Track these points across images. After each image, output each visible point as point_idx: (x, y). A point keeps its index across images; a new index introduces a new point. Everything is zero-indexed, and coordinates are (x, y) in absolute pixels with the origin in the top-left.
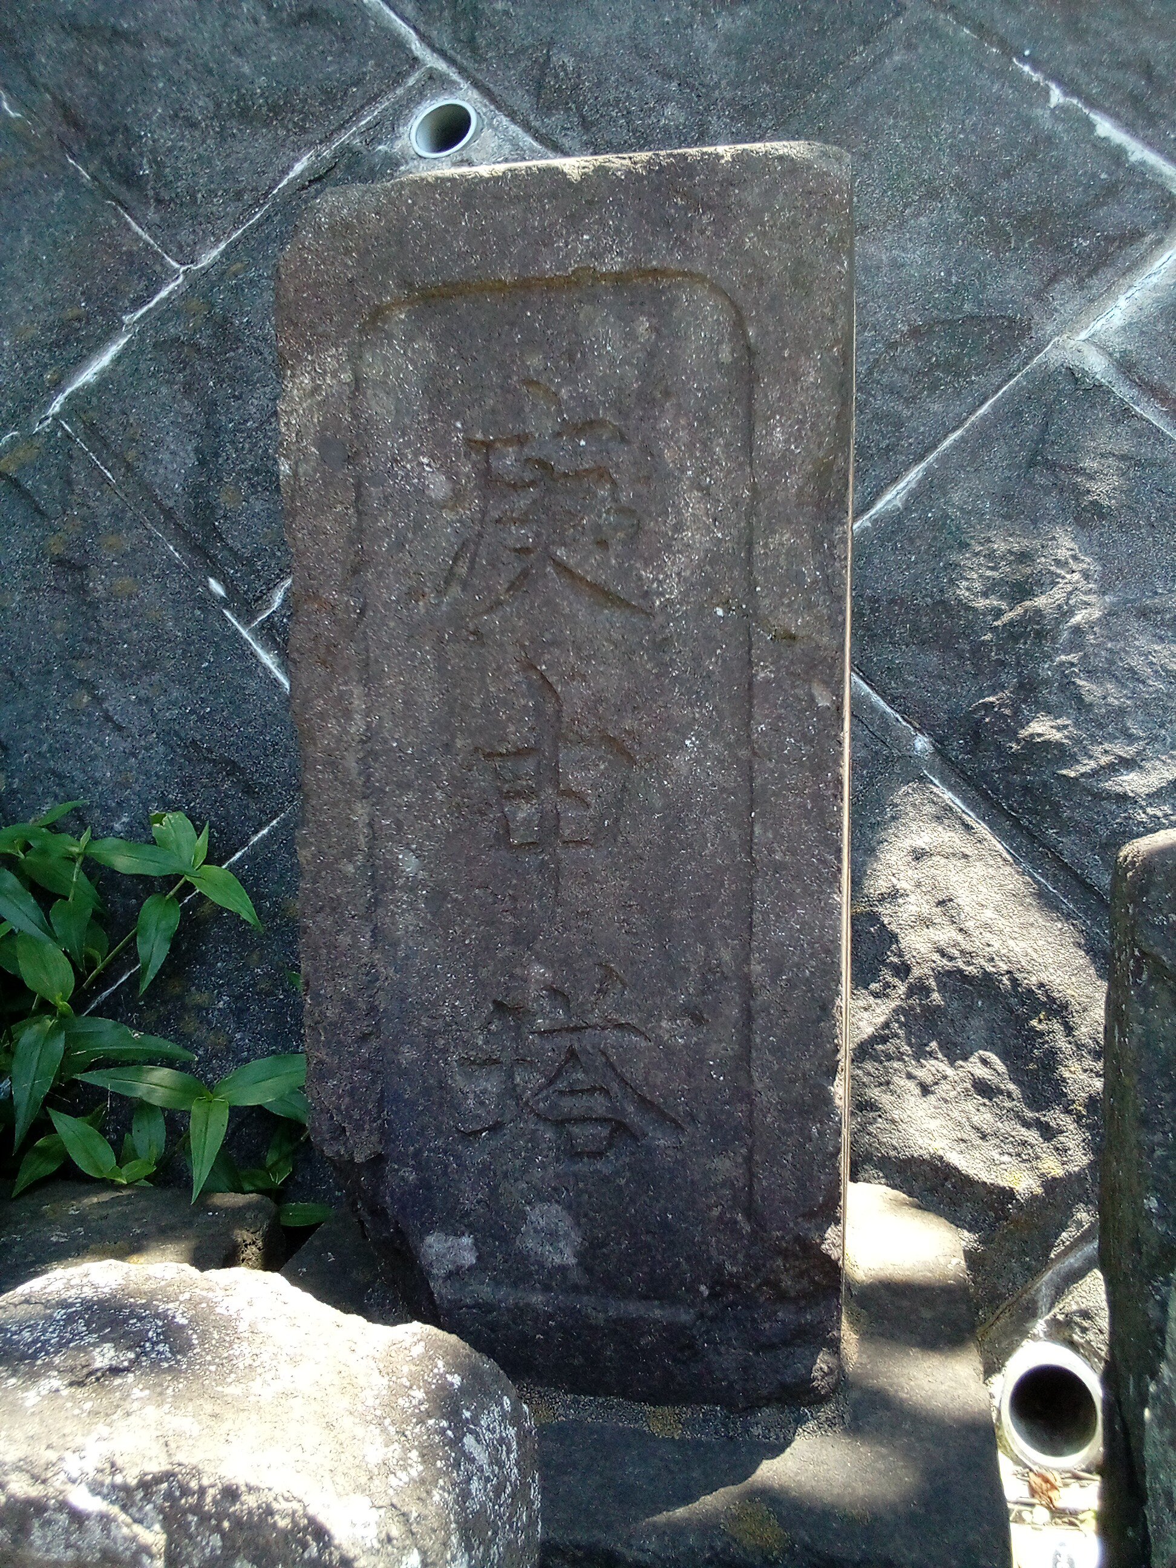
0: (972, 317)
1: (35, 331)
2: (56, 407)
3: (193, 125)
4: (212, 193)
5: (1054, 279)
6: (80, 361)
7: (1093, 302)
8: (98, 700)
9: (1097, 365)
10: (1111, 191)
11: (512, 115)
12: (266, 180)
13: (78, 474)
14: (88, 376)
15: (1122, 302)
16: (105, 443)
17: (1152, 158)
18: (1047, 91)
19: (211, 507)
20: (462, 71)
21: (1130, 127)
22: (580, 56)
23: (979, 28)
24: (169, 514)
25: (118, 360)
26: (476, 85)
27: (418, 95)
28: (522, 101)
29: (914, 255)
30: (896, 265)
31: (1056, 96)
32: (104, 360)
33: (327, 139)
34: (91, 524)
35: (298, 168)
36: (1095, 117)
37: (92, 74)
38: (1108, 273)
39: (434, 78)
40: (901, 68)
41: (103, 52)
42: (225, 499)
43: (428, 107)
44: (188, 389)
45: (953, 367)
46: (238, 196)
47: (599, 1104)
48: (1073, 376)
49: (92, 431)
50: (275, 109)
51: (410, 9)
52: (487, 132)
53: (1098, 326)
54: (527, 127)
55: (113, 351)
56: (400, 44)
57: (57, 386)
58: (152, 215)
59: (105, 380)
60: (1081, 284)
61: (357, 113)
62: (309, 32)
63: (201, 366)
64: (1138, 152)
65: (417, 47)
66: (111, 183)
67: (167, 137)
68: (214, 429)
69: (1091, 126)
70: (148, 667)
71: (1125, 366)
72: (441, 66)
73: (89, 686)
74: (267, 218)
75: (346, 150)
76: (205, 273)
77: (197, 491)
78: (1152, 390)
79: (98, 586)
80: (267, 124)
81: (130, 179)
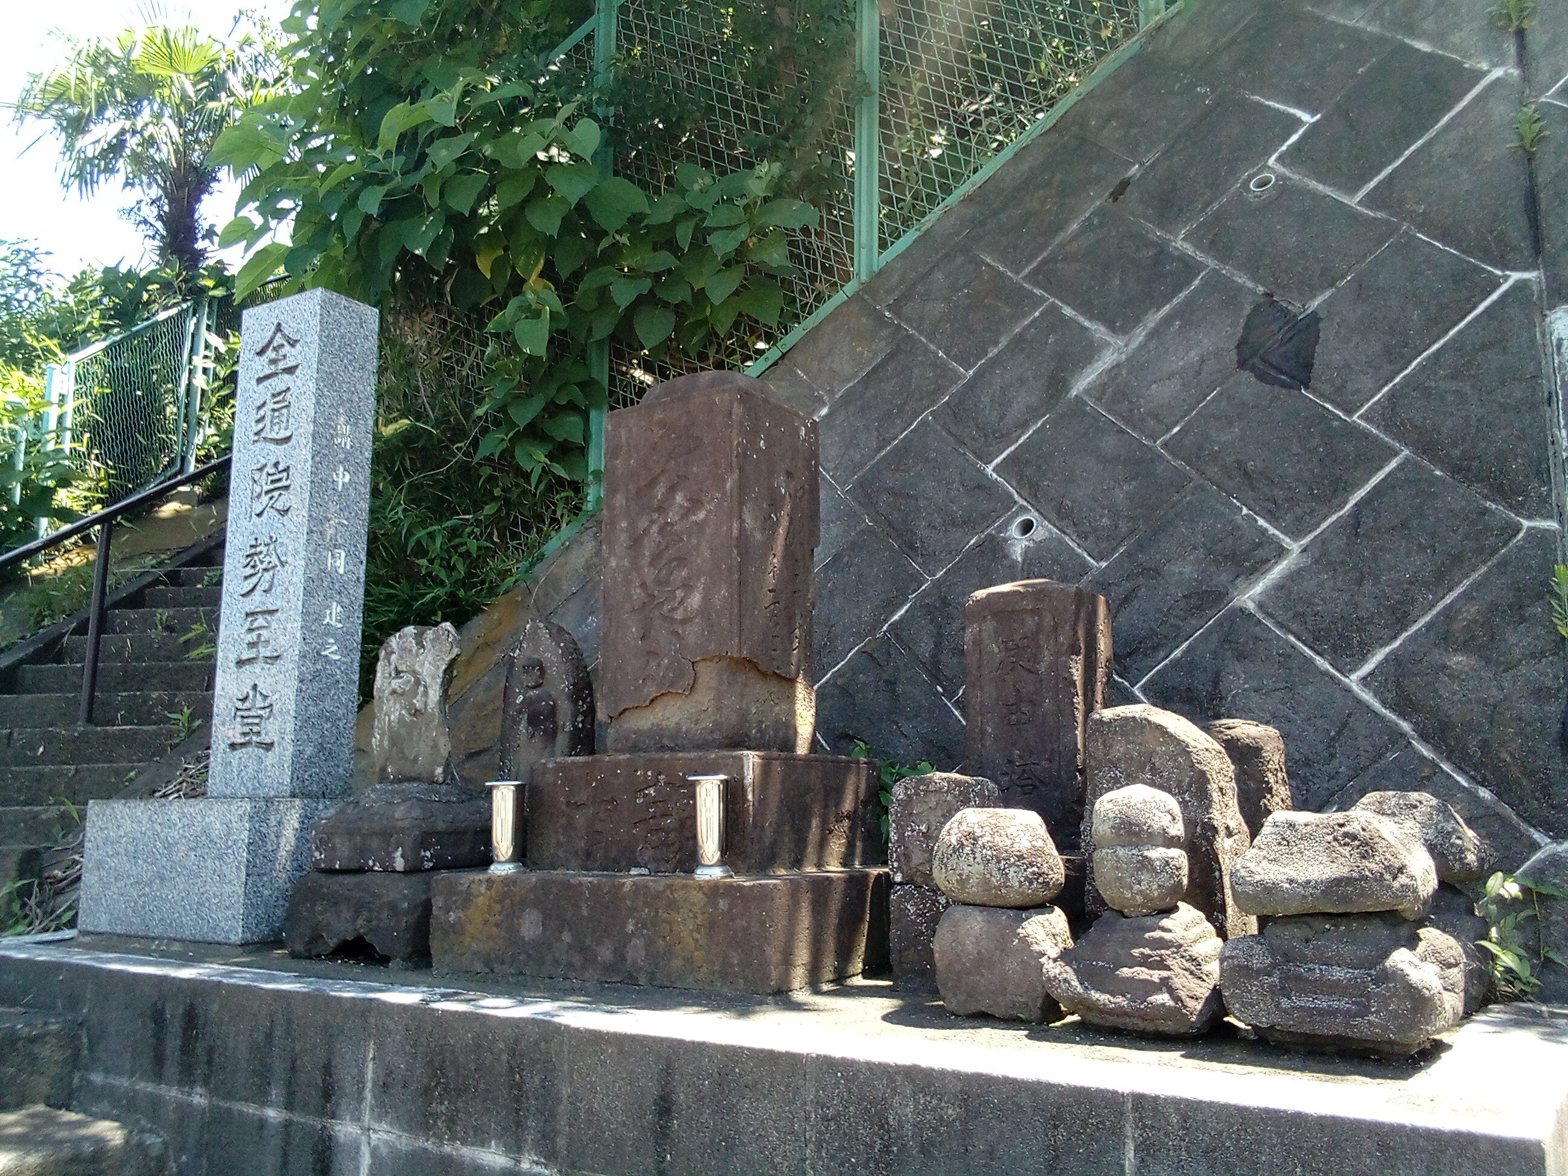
0: (1206, 591)
1: (878, 602)
2: (885, 628)
3: (935, 528)
4: (941, 552)
5: (1237, 577)
6: (893, 613)
7: (1251, 585)
8: (899, 728)
9: (1251, 606)
10: (1260, 545)
11: (1049, 522)
12: (961, 546)
13: (892, 651)
14: (896, 617)
15: (1261, 584)
16: (902, 641)
17: (1277, 532)
18: (1241, 509)
19: (939, 662)
20: (1032, 506)
21: (1269, 522)
22: (1073, 502)
23: (1218, 486)
24: (924, 664)
25: (907, 612)
26: (1037, 510)
27: (1016, 515)
28: (1054, 516)
29: (1187, 570)
30: (1181, 573)
31: (1245, 511)
32: (902, 611)
33: (982, 532)
34: (897, 668)
35: (972, 542)
36: (1258, 518)
37: (899, 510)
38: (1257, 574)
39: (1023, 509)
40: (1189, 502)
41: (903, 502)
42: (943, 658)
43: (1020, 519)
44: (932, 621)
45: (1199, 608)
46: (951, 553)
47: (1030, 782)
48: (1242, 610)
49: (897, 636)
50: (964, 522)
51: (1014, 484)
52: (1040, 528)
53: (1251, 593)
54: (1054, 525)
55: (905, 608)
56: (1011, 496)
57: (886, 621)
58: (920, 560)
59: (902, 617)
60: (1247, 577)
61: (994, 522)
62: (977, 492)
63: (937, 613)
64: (1272, 530)
65: (1016, 496)
66: (905, 549)
67: (926, 532)
68: (940, 635)
69: (1256, 521)
70: (916, 716)
71: (1261, 606)
72: (1025, 504)
73: (897, 723)
74: (960, 560)
75: (989, 535)
76: (938, 579)
77: (933, 656)
78: (1269, 615)
79: (899, 689)
80: (962, 527)
81: (911, 547)
